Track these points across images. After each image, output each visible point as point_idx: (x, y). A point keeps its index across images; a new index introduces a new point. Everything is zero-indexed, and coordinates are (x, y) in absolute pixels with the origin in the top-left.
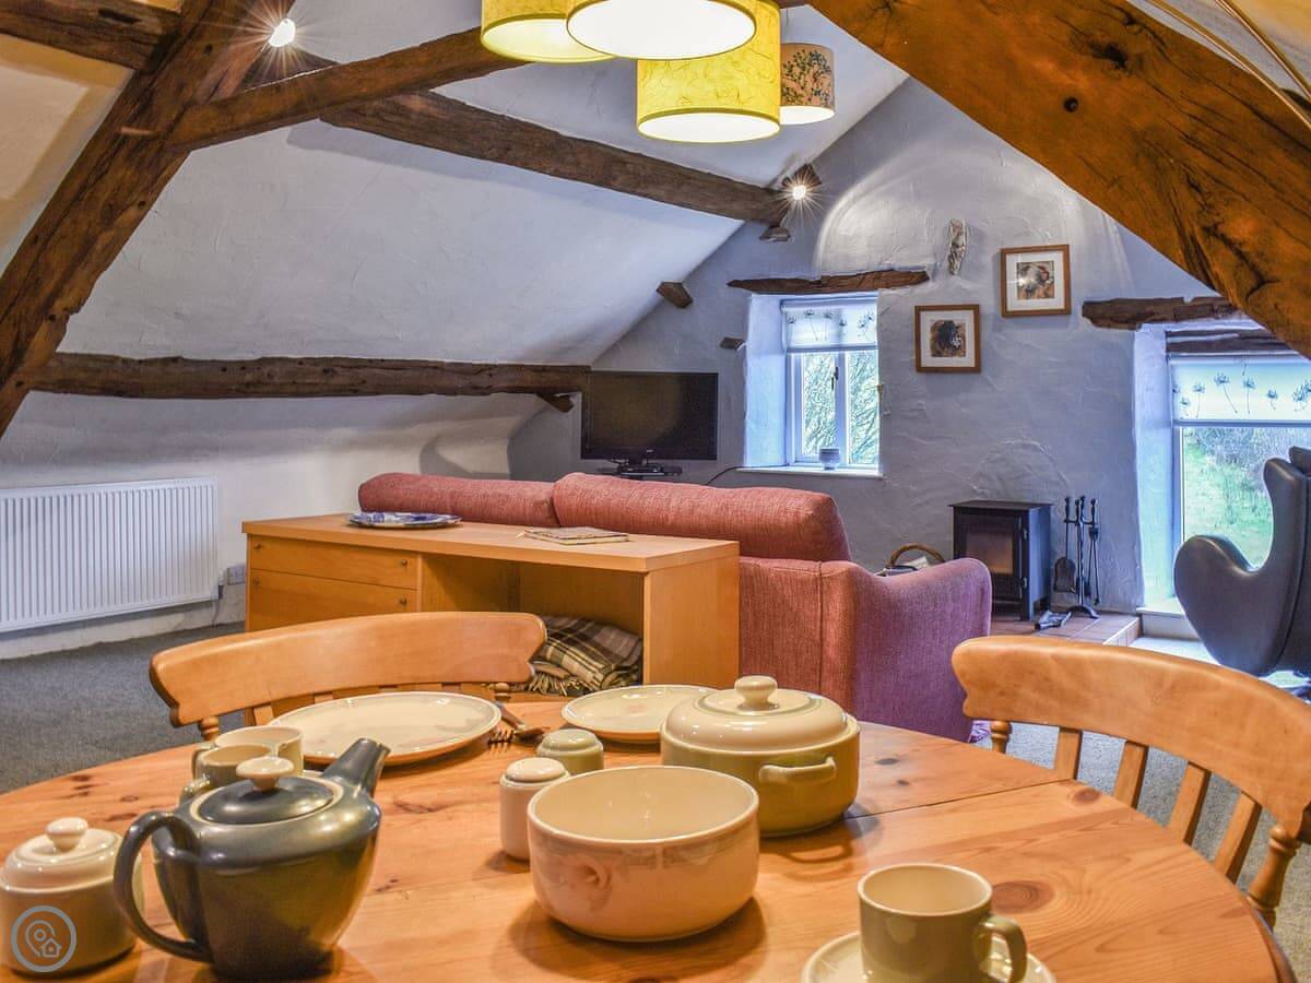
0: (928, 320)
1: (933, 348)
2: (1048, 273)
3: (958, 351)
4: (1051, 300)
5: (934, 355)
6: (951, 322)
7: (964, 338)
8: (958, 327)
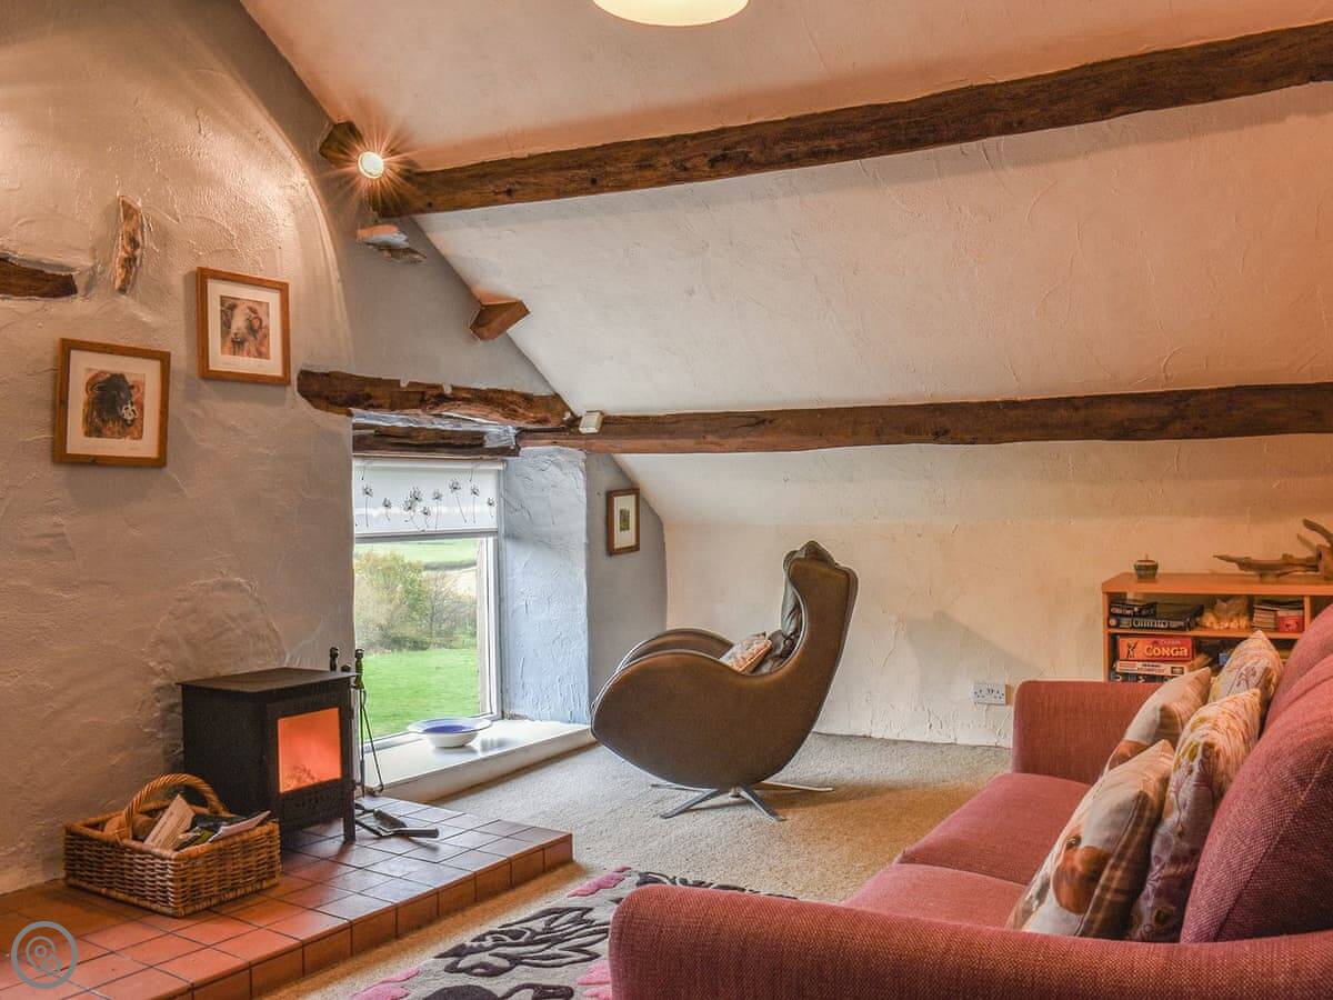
0: (84, 367)
1: (88, 419)
2: (261, 320)
3: (130, 428)
4: (264, 360)
5: (88, 434)
6: (121, 377)
7: (142, 408)
8: (132, 387)
